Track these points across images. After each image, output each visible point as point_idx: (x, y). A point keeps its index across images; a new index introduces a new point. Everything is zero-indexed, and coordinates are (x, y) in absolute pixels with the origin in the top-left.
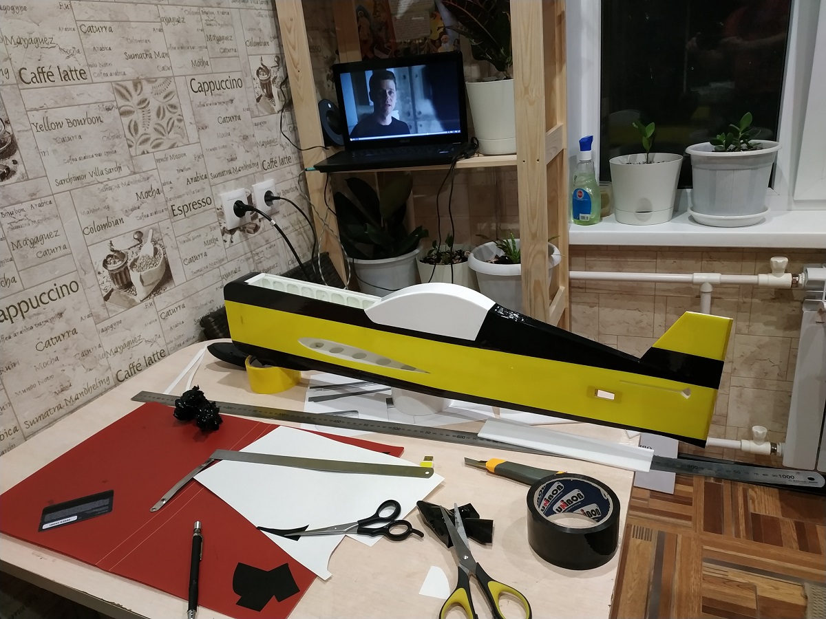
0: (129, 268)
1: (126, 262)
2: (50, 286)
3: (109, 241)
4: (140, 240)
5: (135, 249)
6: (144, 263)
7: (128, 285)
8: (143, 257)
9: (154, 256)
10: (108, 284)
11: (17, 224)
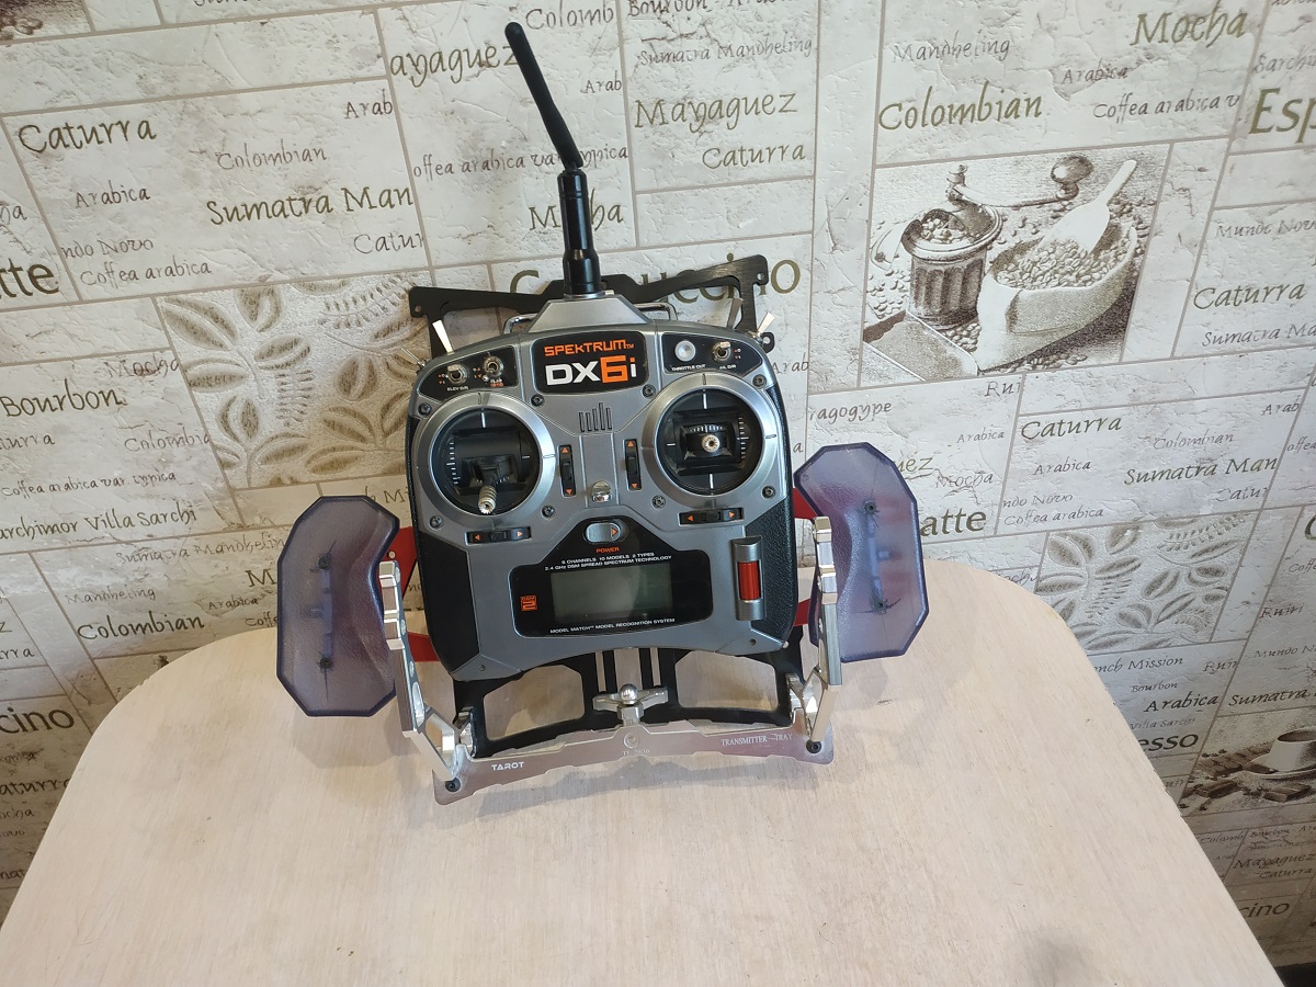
0: (988, 266)
1: (984, 248)
2: (715, 256)
3: (955, 167)
4: (1070, 188)
5: (1035, 215)
6: (1049, 264)
7: (964, 316)
8: (1054, 244)
9: (1097, 251)
10: (896, 295)
11: (673, 48)
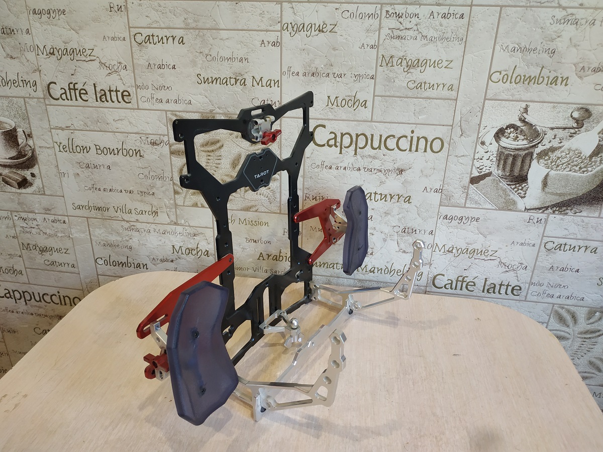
0: (535, 156)
1: (534, 146)
2: (406, 130)
3: (524, 105)
4: (580, 123)
5: (561, 134)
6: (566, 160)
7: (520, 179)
8: (569, 150)
9: (590, 157)
10: (488, 163)
